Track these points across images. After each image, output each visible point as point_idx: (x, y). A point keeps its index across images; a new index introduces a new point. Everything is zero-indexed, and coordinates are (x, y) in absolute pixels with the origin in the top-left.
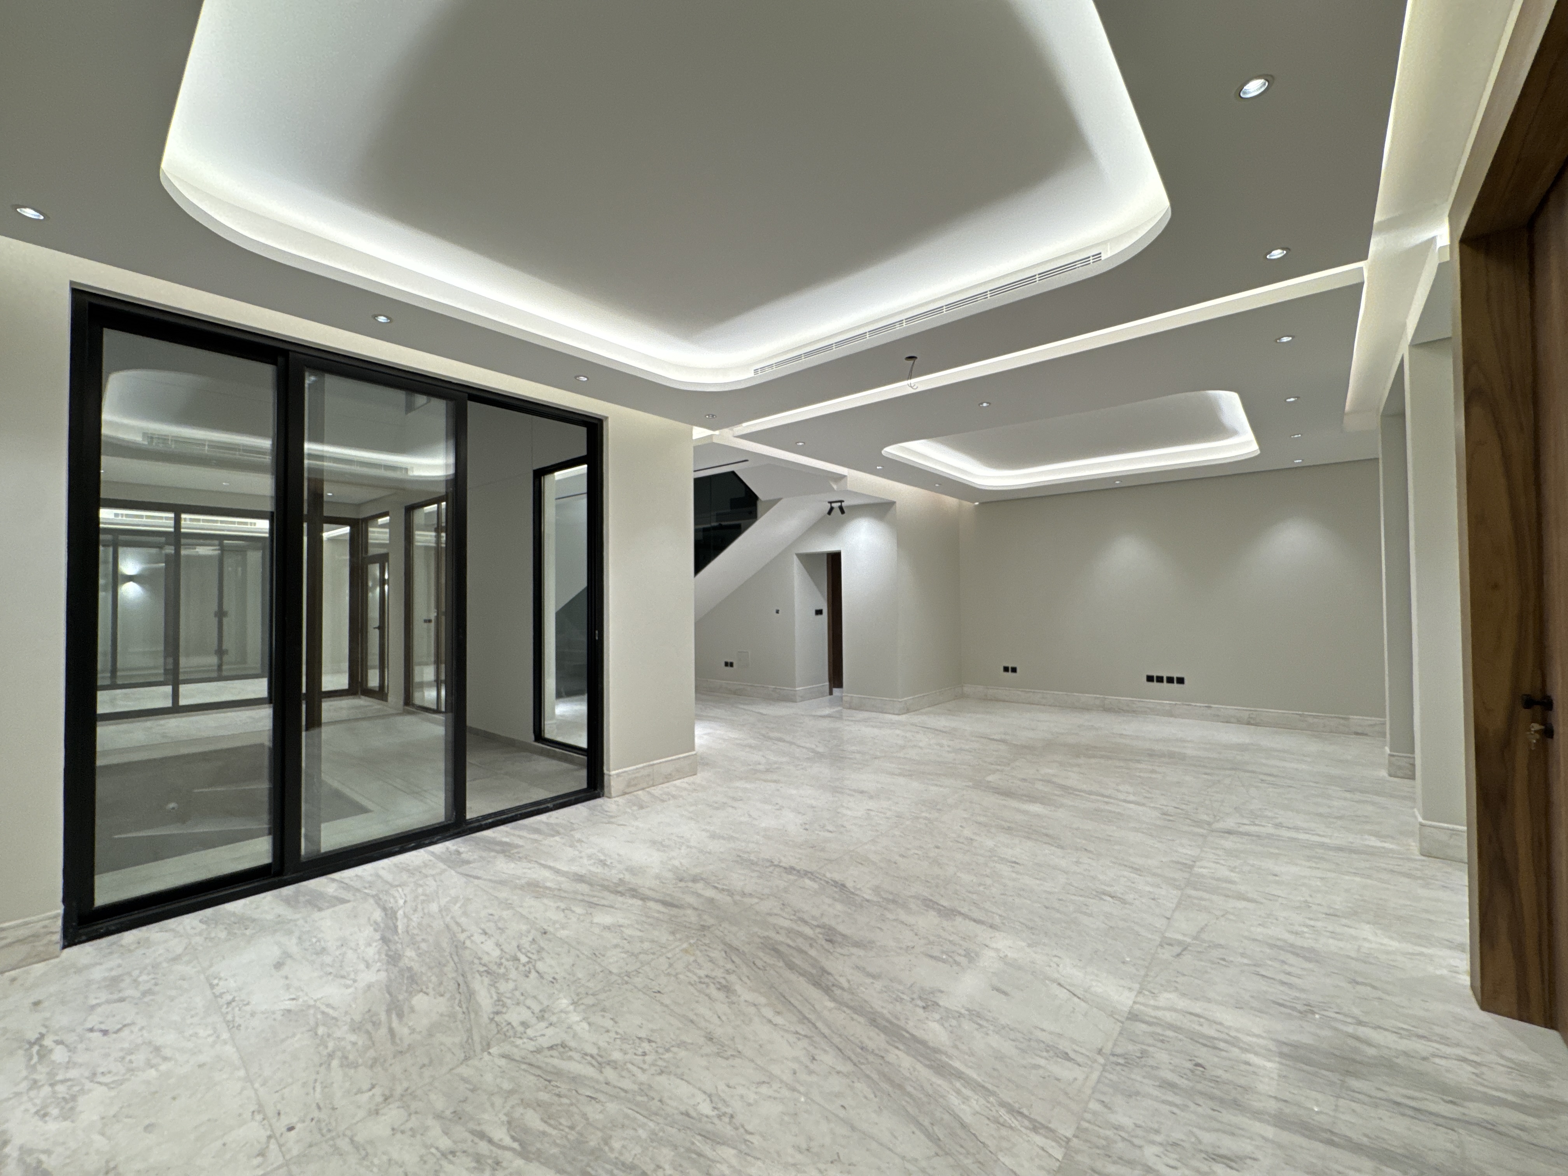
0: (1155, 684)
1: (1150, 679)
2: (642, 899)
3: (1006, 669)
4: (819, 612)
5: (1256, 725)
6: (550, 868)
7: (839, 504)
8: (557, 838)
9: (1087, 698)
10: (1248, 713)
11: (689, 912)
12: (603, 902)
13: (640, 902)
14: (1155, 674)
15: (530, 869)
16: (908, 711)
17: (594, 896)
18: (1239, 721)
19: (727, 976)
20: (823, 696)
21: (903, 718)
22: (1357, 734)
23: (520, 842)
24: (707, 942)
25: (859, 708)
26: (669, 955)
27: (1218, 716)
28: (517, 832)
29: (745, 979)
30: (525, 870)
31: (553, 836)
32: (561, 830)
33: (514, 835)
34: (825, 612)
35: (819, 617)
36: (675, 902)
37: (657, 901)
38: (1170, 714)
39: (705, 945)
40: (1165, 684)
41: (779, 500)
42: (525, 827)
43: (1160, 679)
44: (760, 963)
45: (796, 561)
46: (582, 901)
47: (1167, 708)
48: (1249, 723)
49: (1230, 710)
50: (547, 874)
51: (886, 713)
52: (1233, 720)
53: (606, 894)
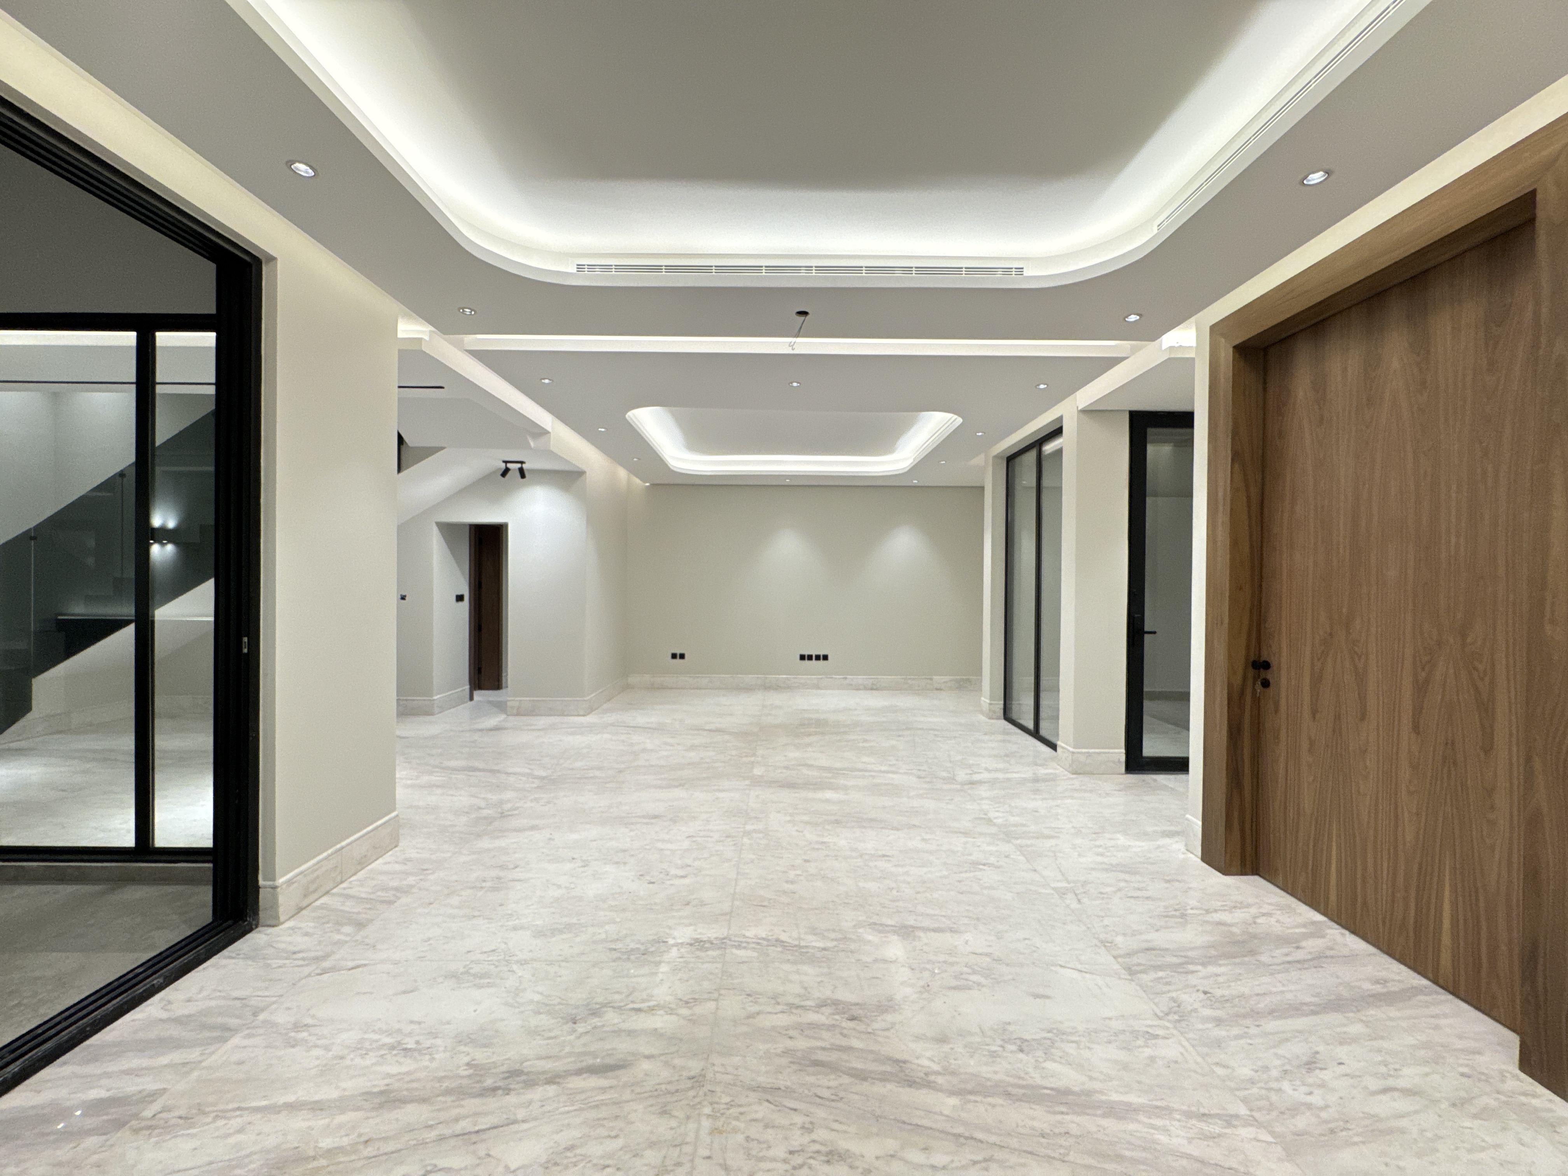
0: (806, 662)
1: (802, 657)
2: (550, 1081)
3: (674, 656)
4: (460, 598)
5: (876, 689)
6: (292, 1107)
7: (519, 465)
8: (236, 1040)
9: (749, 679)
10: (871, 681)
11: (646, 1065)
12: (484, 1123)
13: (551, 1090)
14: (806, 653)
15: (241, 1131)
16: (590, 710)
17: (457, 1120)
18: (866, 688)
19: (814, 1136)
20: (464, 703)
21: (591, 719)
22: (937, 689)
23: (149, 1084)
24: (726, 1099)
25: (531, 712)
26: (703, 1152)
27: (851, 685)
28: (113, 1067)
29: (836, 1126)
30: (232, 1140)
31: (225, 1040)
32: (233, 1022)
33: (108, 1075)
34: (466, 598)
35: (460, 603)
36: (609, 1061)
37: (579, 1072)
38: (817, 687)
39: (729, 1105)
40: (814, 661)
41: (442, 448)
42: (121, 1048)
43: (810, 658)
44: (826, 1093)
45: (435, 534)
46: (442, 1139)
47: (815, 681)
48: (872, 689)
49: (860, 679)
50: (298, 1123)
51: (568, 715)
52: (862, 687)
53: (471, 1104)
